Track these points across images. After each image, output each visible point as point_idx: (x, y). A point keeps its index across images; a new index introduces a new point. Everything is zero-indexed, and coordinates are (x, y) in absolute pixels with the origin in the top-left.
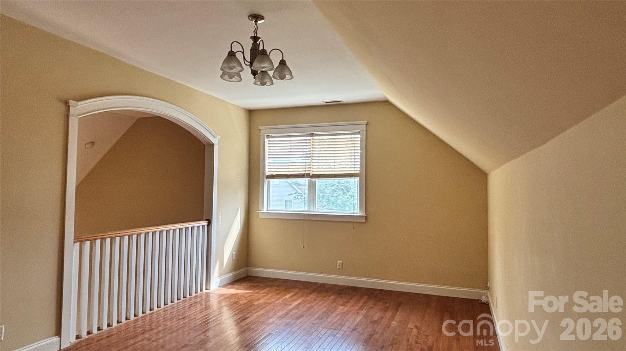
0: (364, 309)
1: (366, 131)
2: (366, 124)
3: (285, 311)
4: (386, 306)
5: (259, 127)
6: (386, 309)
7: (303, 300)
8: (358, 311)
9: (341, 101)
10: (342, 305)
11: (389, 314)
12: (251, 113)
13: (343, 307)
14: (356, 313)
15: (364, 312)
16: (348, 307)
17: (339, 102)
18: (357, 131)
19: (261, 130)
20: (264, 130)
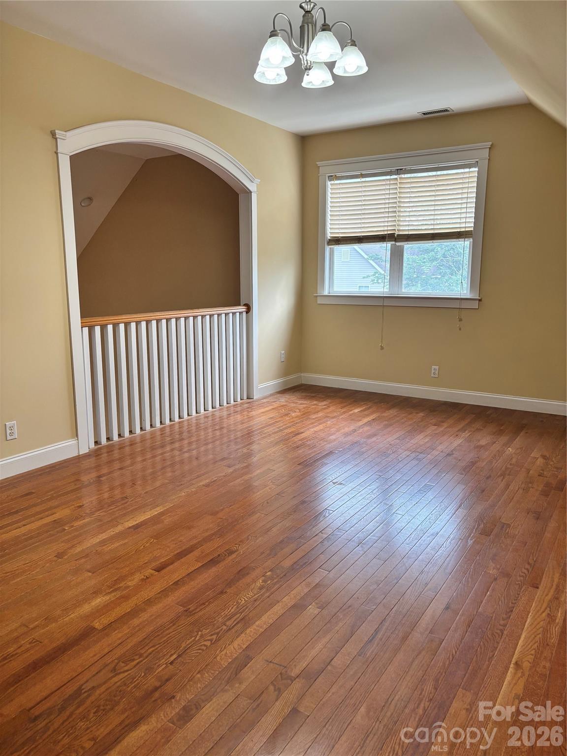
0: (467, 432)
1: (489, 159)
2: (490, 148)
3: (352, 428)
4: (502, 428)
5: (317, 163)
6: (500, 433)
7: (379, 416)
8: (457, 433)
9: (449, 109)
10: (435, 425)
11: (504, 439)
12: (304, 141)
13: (436, 427)
14: (455, 435)
15: (466, 434)
16: (444, 428)
17: (446, 110)
18: (473, 161)
19: (320, 168)
20: (325, 168)
